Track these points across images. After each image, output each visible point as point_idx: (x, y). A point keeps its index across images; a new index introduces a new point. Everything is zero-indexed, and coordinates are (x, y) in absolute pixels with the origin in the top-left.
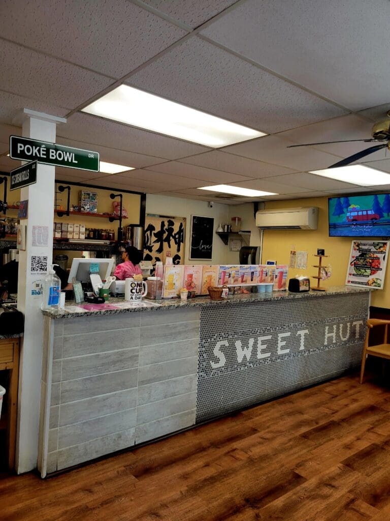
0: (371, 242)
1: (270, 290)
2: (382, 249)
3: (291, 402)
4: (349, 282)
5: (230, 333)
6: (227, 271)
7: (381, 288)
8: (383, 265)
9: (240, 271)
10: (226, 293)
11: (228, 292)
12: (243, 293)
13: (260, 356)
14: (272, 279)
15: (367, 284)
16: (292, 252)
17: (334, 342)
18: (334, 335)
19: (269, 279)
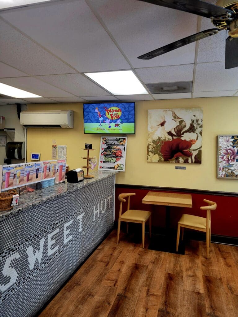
0: (115, 138)
1: (52, 184)
2: (122, 143)
3: (78, 284)
4: (101, 167)
5: (20, 243)
6: (12, 171)
7: (124, 170)
8: (124, 154)
9: (25, 169)
10: (16, 200)
11: (18, 198)
12: (28, 191)
13: (50, 252)
14: (54, 174)
15: (114, 168)
16: (53, 146)
17: (99, 216)
18: (98, 211)
19: (52, 173)
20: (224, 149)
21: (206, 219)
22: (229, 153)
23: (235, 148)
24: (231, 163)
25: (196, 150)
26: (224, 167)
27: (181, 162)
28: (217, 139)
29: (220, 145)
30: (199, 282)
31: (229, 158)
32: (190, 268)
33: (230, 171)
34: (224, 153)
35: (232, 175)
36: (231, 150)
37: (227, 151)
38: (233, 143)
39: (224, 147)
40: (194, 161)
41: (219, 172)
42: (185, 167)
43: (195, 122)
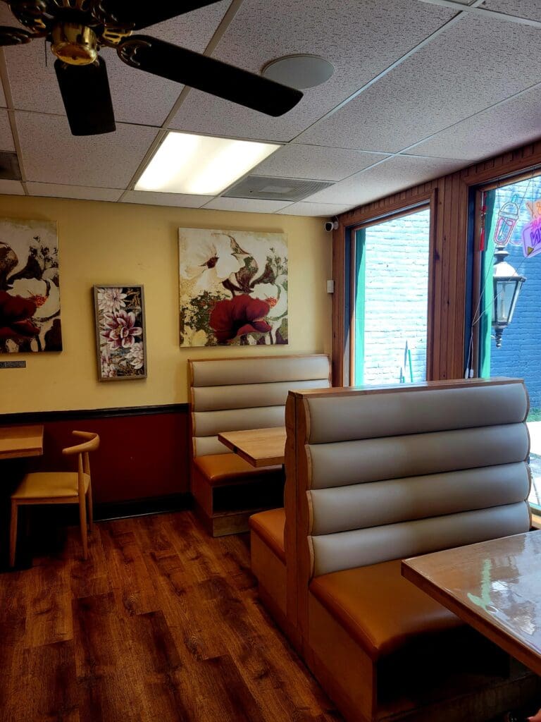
20: (109, 317)
21: (77, 473)
22: (119, 325)
23: (131, 314)
24: (125, 347)
25: (47, 319)
26: (112, 355)
27: (11, 351)
28: (93, 293)
29: (100, 308)
30: (63, 618)
31: (119, 336)
32: (43, 596)
33: (124, 363)
34: (109, 325)
35: (129, 372)
36: (122, 317)
37: (115, 319)
38: (125, 303)
39: (108, 312)
40: (43, 346)
41: (102, 366)
42: (24, 362)
43: (39, 253)
